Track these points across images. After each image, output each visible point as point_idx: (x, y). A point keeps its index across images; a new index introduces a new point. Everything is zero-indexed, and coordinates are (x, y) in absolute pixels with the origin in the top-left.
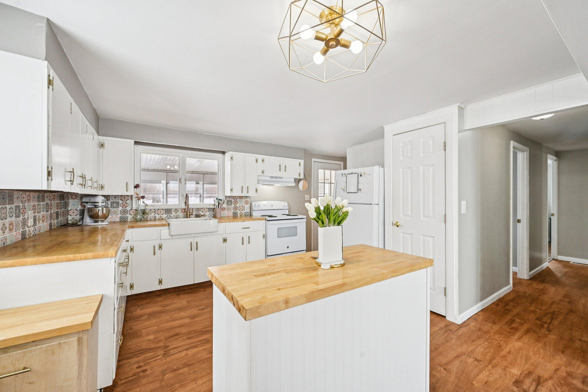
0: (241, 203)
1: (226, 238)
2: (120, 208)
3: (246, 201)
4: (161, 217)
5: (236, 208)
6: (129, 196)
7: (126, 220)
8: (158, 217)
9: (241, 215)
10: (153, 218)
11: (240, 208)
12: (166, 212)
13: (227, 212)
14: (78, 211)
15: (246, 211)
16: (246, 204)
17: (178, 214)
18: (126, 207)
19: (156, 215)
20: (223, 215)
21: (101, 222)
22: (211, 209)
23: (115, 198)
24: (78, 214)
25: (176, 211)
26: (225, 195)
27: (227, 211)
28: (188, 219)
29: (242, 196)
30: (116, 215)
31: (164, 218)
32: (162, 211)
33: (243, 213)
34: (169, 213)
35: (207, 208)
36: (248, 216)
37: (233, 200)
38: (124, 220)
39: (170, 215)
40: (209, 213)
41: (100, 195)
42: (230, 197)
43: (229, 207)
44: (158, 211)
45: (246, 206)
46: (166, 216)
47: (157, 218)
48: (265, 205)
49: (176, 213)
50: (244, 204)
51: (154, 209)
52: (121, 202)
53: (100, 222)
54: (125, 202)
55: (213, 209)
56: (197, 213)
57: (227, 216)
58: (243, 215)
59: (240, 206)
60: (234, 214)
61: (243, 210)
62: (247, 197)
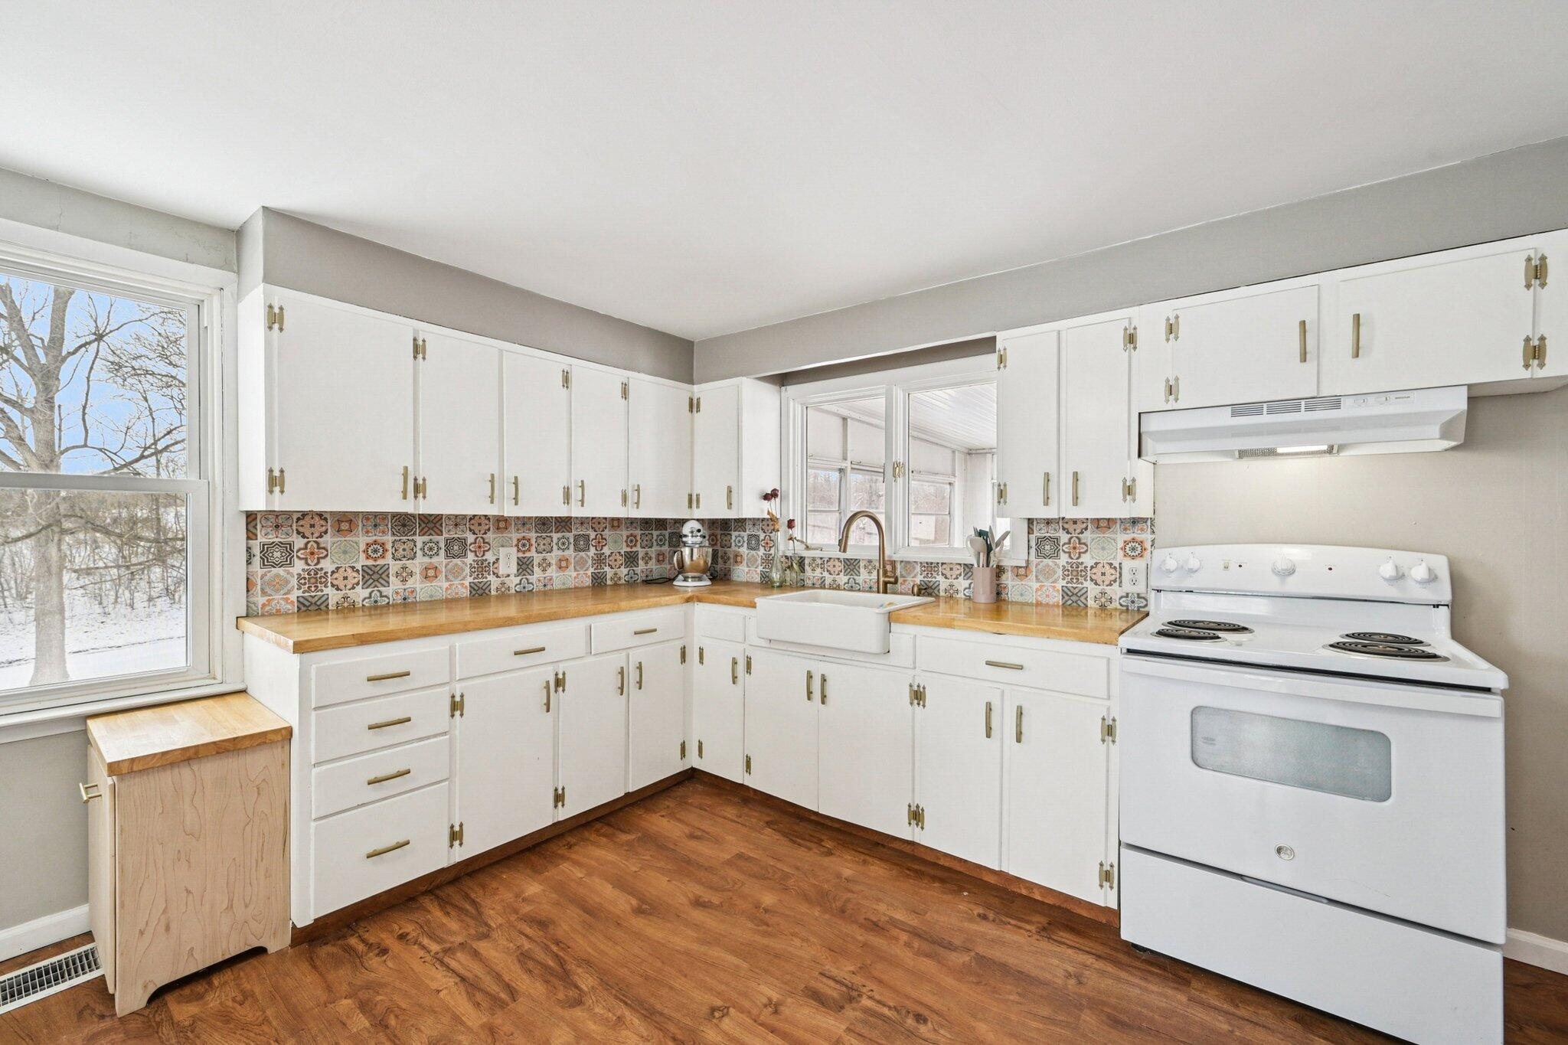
0: (1103, 549)
3: (1134, 540)
4: (835, 580)
5: (1076, 571)
8: (828, 579)
9: (1103, 607)
10: (820, 582)
11: (1098, 570)
12: (847, 566)
13: (1036, 585)
15: (1128, 587)
16: (1133, 558)
19: (826, 574)
20: (1022, 595)
25: (870, 567)
27: (1038, 580)
29: (1109, 520)
31: (842, 583)
32: (837, 563)
33: (1116, 597)
34: (852, 572)
35: (960, 564)
36: (1140, 613)
37: (1064, 538)
39: (856, 577)
41: (696, 520)
42: (1048, 522)
43: (1047, 565)
45: (1128, 564)
46: (847, 581)
47: (827, 583)
48: (1233, 566)
50: (1121, 553)
51: (821, 558)
53: (690, 580)
56: (930, 580)
57: (1037, 601)
58: (1116, 609)
59: (1096, 564)
60: (1067, 598)
61: (1115, 581)
62: (1135, 521)
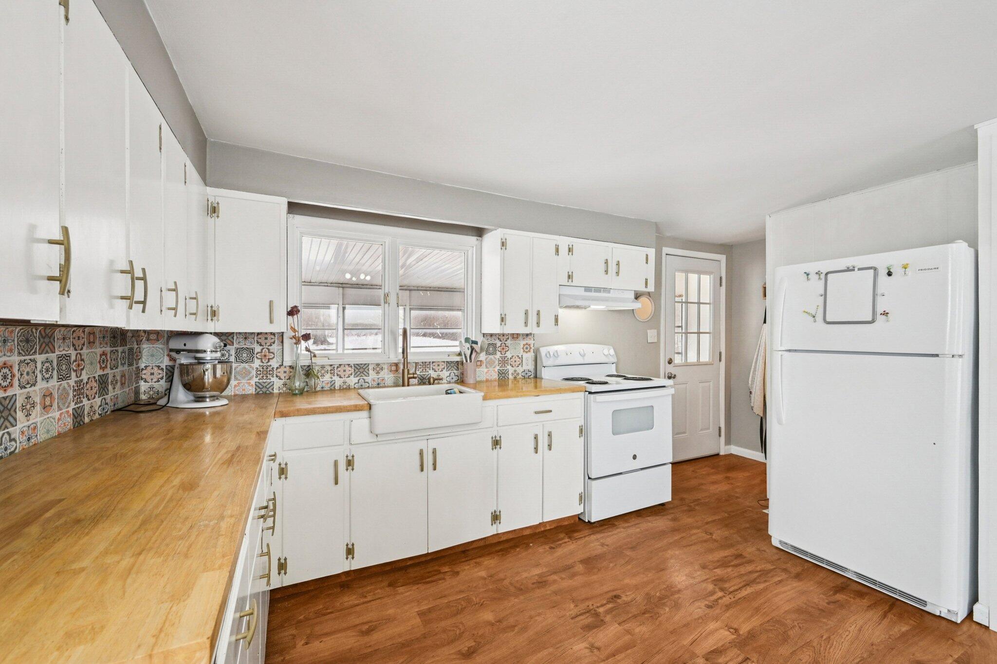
0: (515, 349)
1: (498, 438)
2: (257, 363)
3: (527, 344)
4: (345, 383)
5: (504, 361)
6: (276, 336)
7: (270, 389)
8: (338, 382)
9: (515, 378)
10: (329, 385)
11: (513, 360)
12: (357, 370)
13: (486, 370)
14: (162, 369)
15: (525, 367)
16: (527, 352)
17: (382, 374)
18: (269, 359)
19: (336, 378)
20: (481, 377)
21: (211, 401)
22: (452, 365)
23: (246, 338)
24: (162, 378)
25: (378, 369)
26: (483, 332)
27: (487, 367)
28: (406, 388)
29: (517, 334)
30: (247, 378)
31: (352, 384)
32: (347, 368)
33: (520, 372)
34: (362, 374)
35: (444, 362)
36: (530, 379)
37: (498, 343)
38: (264, 390)
39: (365, 378)
40: (447, 373)
41: (207, 333)
42: (492, 335)
43: (491, 359)
44: (339, 369)
45: (525, 356)
46: (357, 381)
47: (337, 386)
48: (568, 354)
49: (378, 373)
50: (522, 351)
51: (331, 365)
52: (258, 349)
53: (208, 400)
54: (267, 349)
55: (456, 365)
56: (424, 373)
57: (486, 379)
58: (520, 378)
59: (512, 356)
60: (500, 375)
61: (520, 364)
62: (527, 335)
